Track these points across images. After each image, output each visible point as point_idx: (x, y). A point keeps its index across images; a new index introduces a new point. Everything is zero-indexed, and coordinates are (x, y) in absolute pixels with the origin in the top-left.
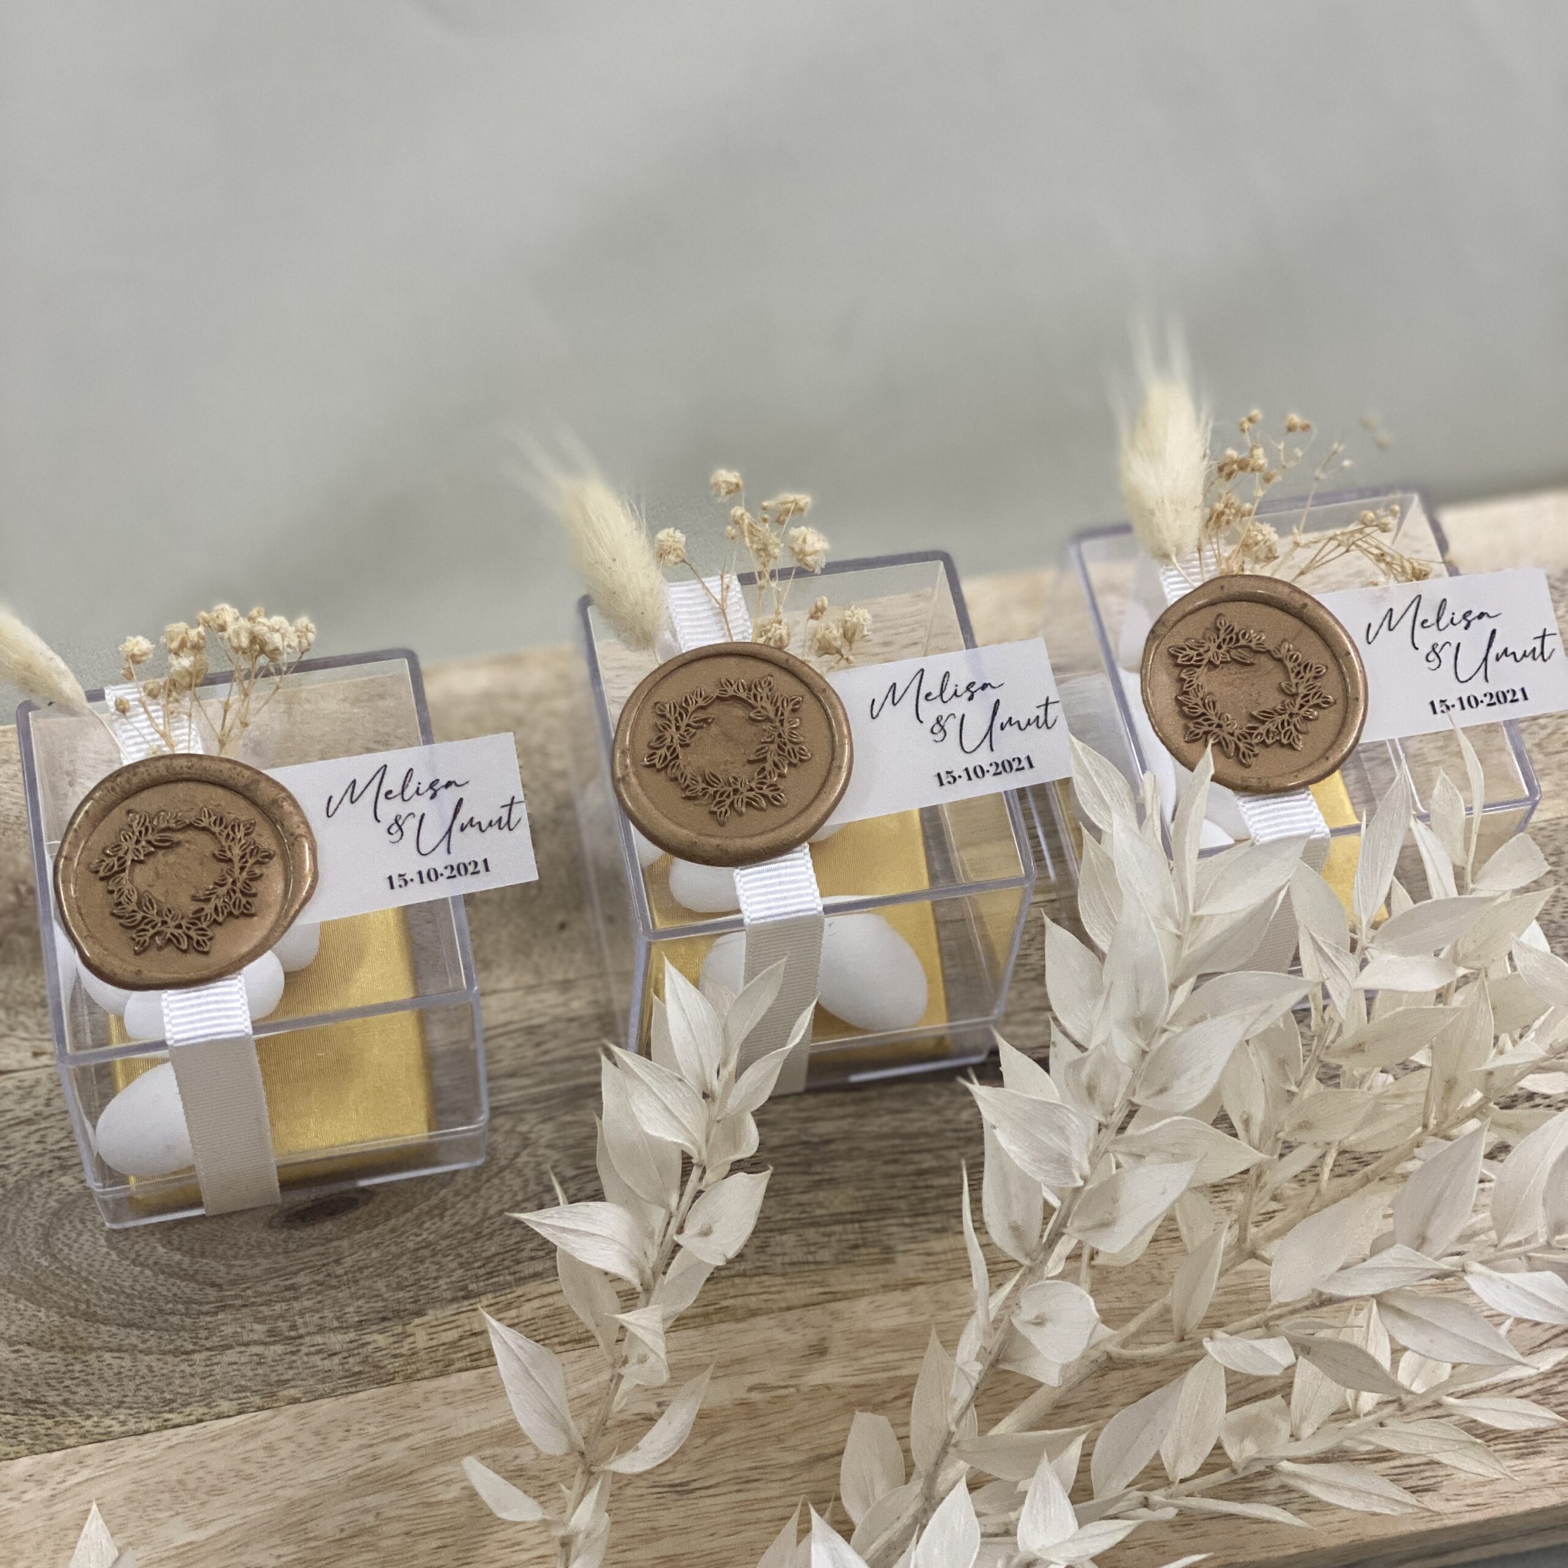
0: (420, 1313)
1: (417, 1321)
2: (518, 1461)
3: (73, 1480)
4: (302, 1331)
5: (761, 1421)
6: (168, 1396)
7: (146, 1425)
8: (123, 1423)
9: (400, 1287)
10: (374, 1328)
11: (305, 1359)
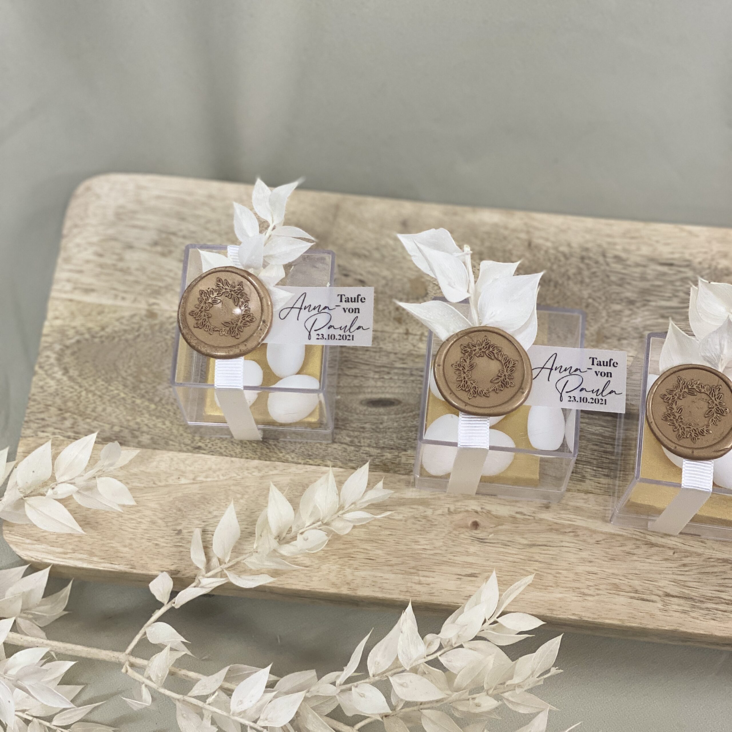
0: (405, 450)
1: (404, 453)
2: (425, 513)
3: (271, 473)
4: (362, 444)
5: (517, 525)
6: (310, 453)
7: (300, 461)
8: (293, 458)
9: (401, 439)
10: (388, 451)
11: (361, 454)
